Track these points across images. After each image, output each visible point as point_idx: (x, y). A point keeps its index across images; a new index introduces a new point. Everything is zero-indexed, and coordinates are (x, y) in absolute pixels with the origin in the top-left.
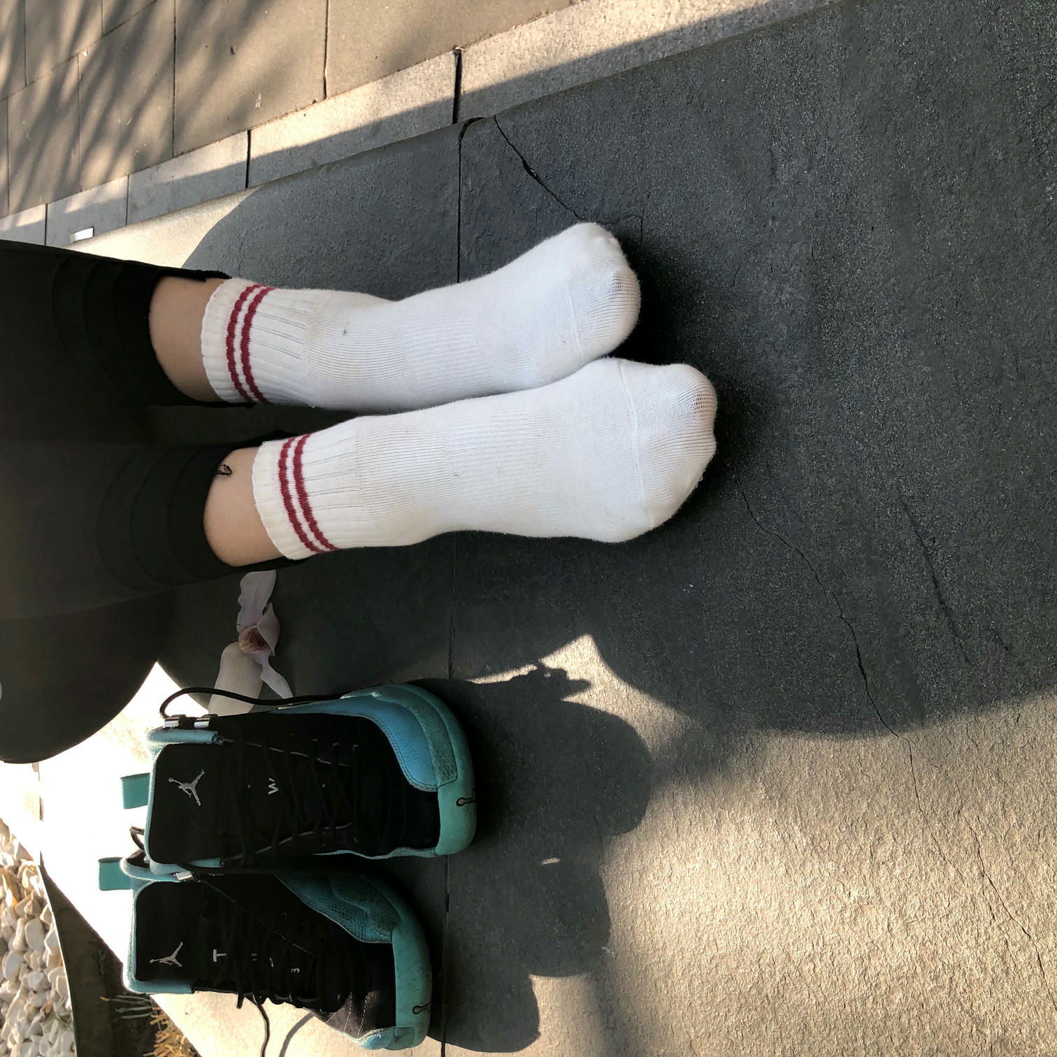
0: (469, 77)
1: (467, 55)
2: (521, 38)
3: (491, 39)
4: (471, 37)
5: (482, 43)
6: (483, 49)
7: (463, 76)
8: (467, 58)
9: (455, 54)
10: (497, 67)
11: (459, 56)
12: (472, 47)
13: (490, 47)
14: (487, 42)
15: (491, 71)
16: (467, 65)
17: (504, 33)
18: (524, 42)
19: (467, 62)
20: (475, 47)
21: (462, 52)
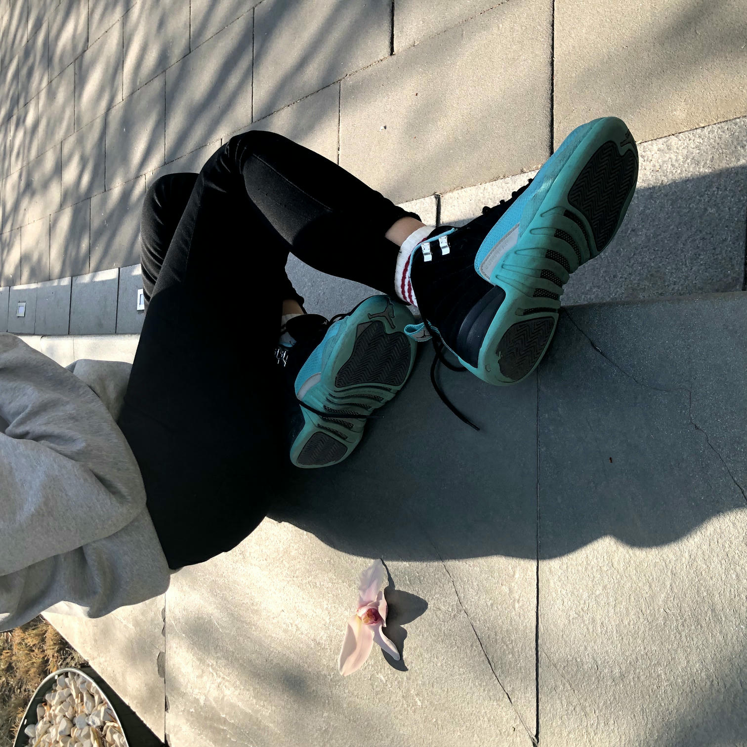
0: (446, 213)
1: (445, 199)
2: (485, 191)
3: (463, 190)
4: (447, 188)
5: (456, 192)
6: (457, 196)
7: (442, 211)
8: (445, 201)
9: (436, 198)
10: (468, 209)
11: (438, 198)
12: (448, 194)
13: (461, 195)
14: (459, 191)
15: (463, 210)
16: (444, 205)
17: (472, 187)
18: (487, 194)
19: (444, 203)
20: (451, 194)
21: (440, 197)
